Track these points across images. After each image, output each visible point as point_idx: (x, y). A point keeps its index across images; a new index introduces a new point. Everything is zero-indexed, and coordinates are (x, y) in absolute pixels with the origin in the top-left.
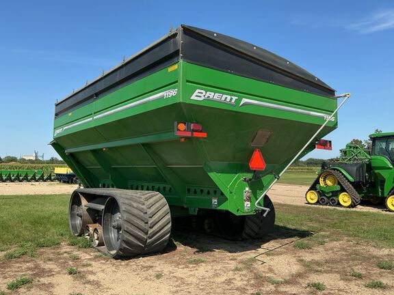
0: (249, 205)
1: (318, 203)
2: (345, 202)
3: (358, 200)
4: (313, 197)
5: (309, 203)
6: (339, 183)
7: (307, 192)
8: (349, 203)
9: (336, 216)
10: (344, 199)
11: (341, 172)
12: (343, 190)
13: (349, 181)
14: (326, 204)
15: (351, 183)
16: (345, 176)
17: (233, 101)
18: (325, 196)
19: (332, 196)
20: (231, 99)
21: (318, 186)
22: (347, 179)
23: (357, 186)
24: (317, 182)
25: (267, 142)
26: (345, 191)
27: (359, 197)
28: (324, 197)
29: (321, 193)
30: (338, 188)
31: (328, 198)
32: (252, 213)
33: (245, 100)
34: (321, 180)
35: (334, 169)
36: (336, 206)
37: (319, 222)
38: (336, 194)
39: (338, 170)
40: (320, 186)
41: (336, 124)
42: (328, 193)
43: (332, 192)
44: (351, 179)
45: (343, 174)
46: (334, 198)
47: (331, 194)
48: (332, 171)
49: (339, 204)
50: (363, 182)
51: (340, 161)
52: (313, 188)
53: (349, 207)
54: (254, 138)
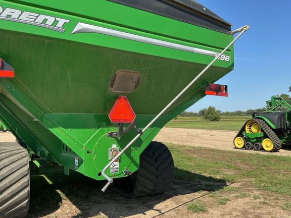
0: (118, 166)
1: (244, 147)
2: (268, 147)
3: (280, 145)
4: (240, 142)
5: (236, 148)
6: (262, 131)
7: (235, 138)
8: (271, 148)
9: (255, 162)
10: (267, 144)
11: (264, 120)
12: (266, 136)
13: (271, 128)
14: (251, 149)
15: (273, 130)
16: (268, 124)
17: (60, 25)
18: (250, 141)
19: (256, 142)
20: (56, 22)
21: (244, 133)
22: (269, 126)
23: (279, 132)
24: (243, 129)
25: (136, 87)
26: (267, 137)
27: (281, 142)
28: (249, 143)
29: (247, 139)
30: (262, 135)
31: (253, 143)
32: (122, 176)
33: (81, 26)
34: (247, 128)
35: (259, 118)
36: (260, 150)
37: (236, 169)
38: (260, 140)
39: (261, 119)
40: (246, 133)
41: (233, 65)
42: (253, 139)
43: (257, 138)
44: (273, 126)
45: (266, 122)
46: (258, 143)
47: (255, 140)
48: (257, 120)
49: (262, 149)
50: (284, 129)
51: (266, 111)
52: (240, 135)
53: (271, 151)
54: (114, 81)
